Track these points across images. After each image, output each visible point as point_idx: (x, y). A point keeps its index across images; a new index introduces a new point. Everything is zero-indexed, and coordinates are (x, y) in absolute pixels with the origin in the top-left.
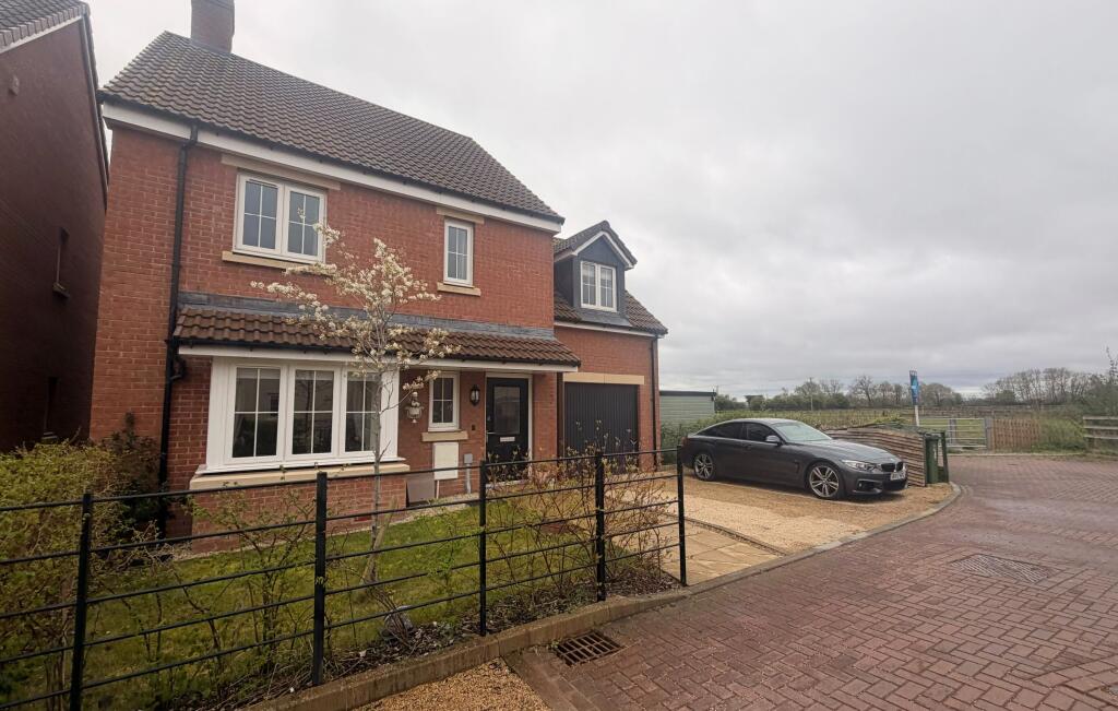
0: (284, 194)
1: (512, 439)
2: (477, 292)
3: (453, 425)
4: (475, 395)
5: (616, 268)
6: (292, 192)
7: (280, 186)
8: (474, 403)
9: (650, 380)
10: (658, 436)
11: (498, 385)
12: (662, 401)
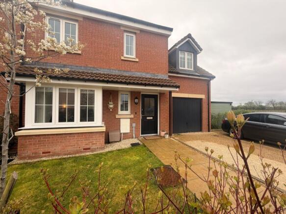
0: (63, 23)
1: (152, 118)
2: (137, 60)
3: (128, 112)
4: (136, 101)
5: (194, 53)
6: (65, 23)
7: (61, 20)
8: (136, 103)
9: (207, 96)
10: (210, 118)
11: (146, 97)
12: (211, 105)
